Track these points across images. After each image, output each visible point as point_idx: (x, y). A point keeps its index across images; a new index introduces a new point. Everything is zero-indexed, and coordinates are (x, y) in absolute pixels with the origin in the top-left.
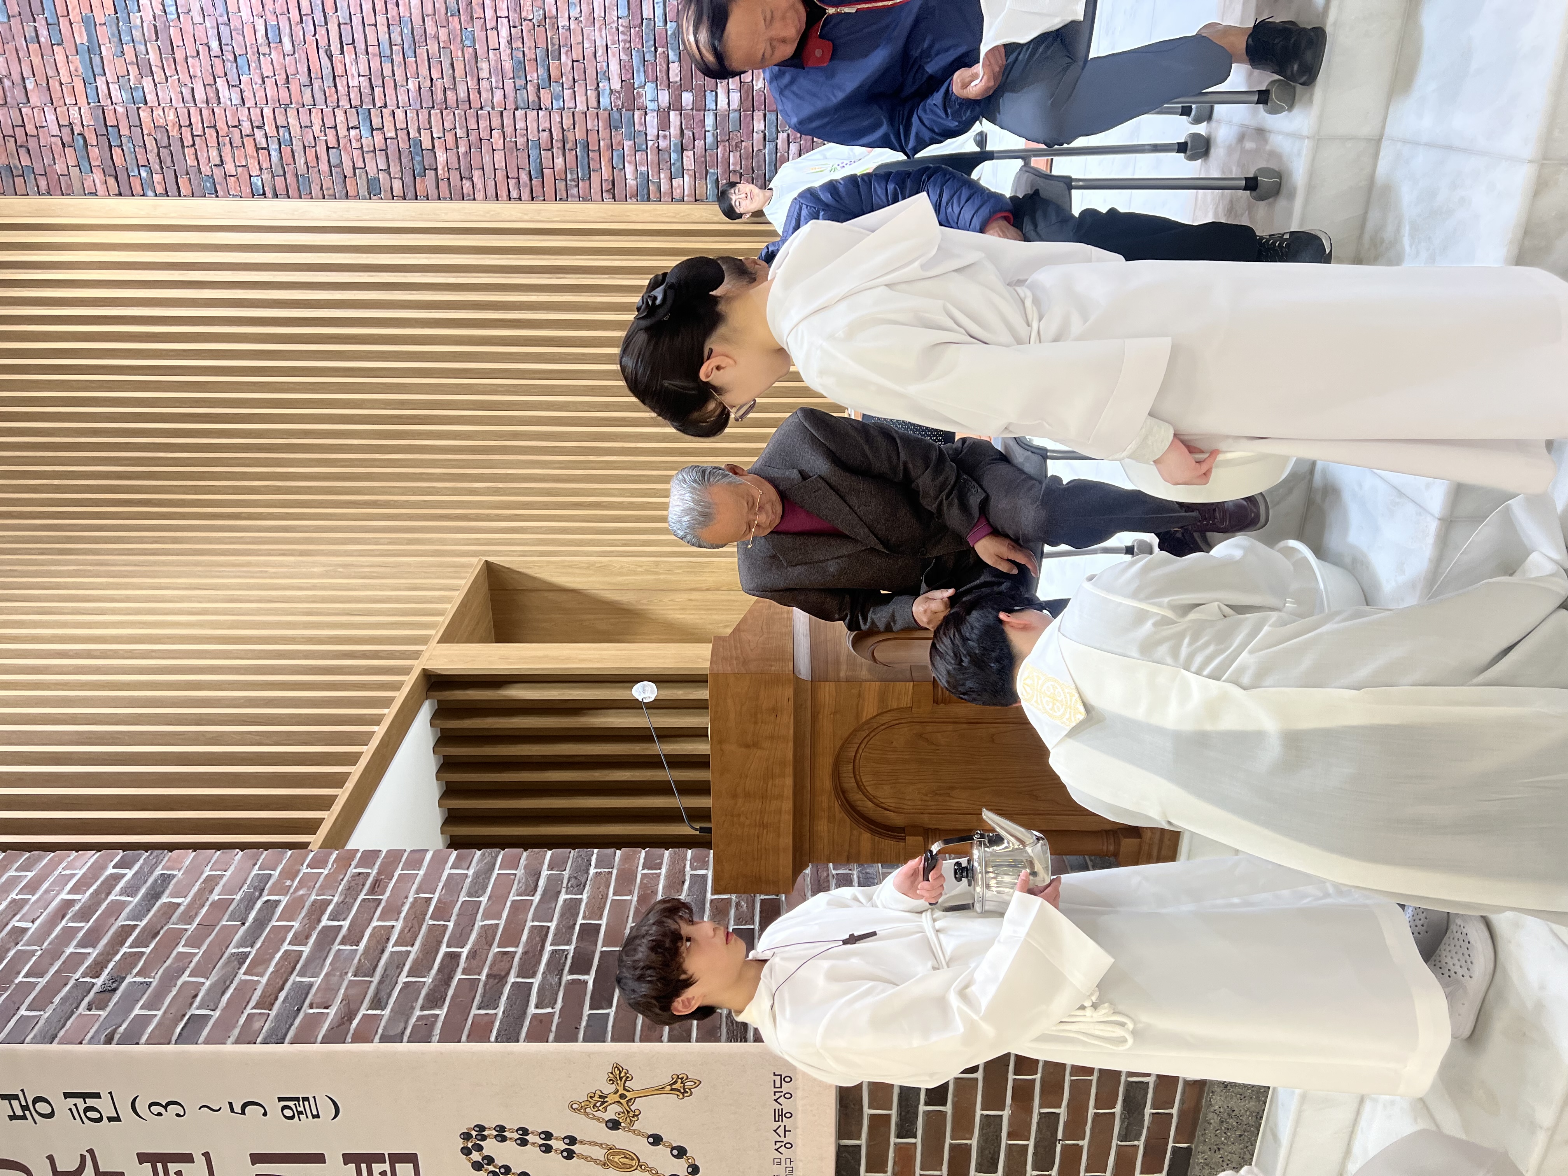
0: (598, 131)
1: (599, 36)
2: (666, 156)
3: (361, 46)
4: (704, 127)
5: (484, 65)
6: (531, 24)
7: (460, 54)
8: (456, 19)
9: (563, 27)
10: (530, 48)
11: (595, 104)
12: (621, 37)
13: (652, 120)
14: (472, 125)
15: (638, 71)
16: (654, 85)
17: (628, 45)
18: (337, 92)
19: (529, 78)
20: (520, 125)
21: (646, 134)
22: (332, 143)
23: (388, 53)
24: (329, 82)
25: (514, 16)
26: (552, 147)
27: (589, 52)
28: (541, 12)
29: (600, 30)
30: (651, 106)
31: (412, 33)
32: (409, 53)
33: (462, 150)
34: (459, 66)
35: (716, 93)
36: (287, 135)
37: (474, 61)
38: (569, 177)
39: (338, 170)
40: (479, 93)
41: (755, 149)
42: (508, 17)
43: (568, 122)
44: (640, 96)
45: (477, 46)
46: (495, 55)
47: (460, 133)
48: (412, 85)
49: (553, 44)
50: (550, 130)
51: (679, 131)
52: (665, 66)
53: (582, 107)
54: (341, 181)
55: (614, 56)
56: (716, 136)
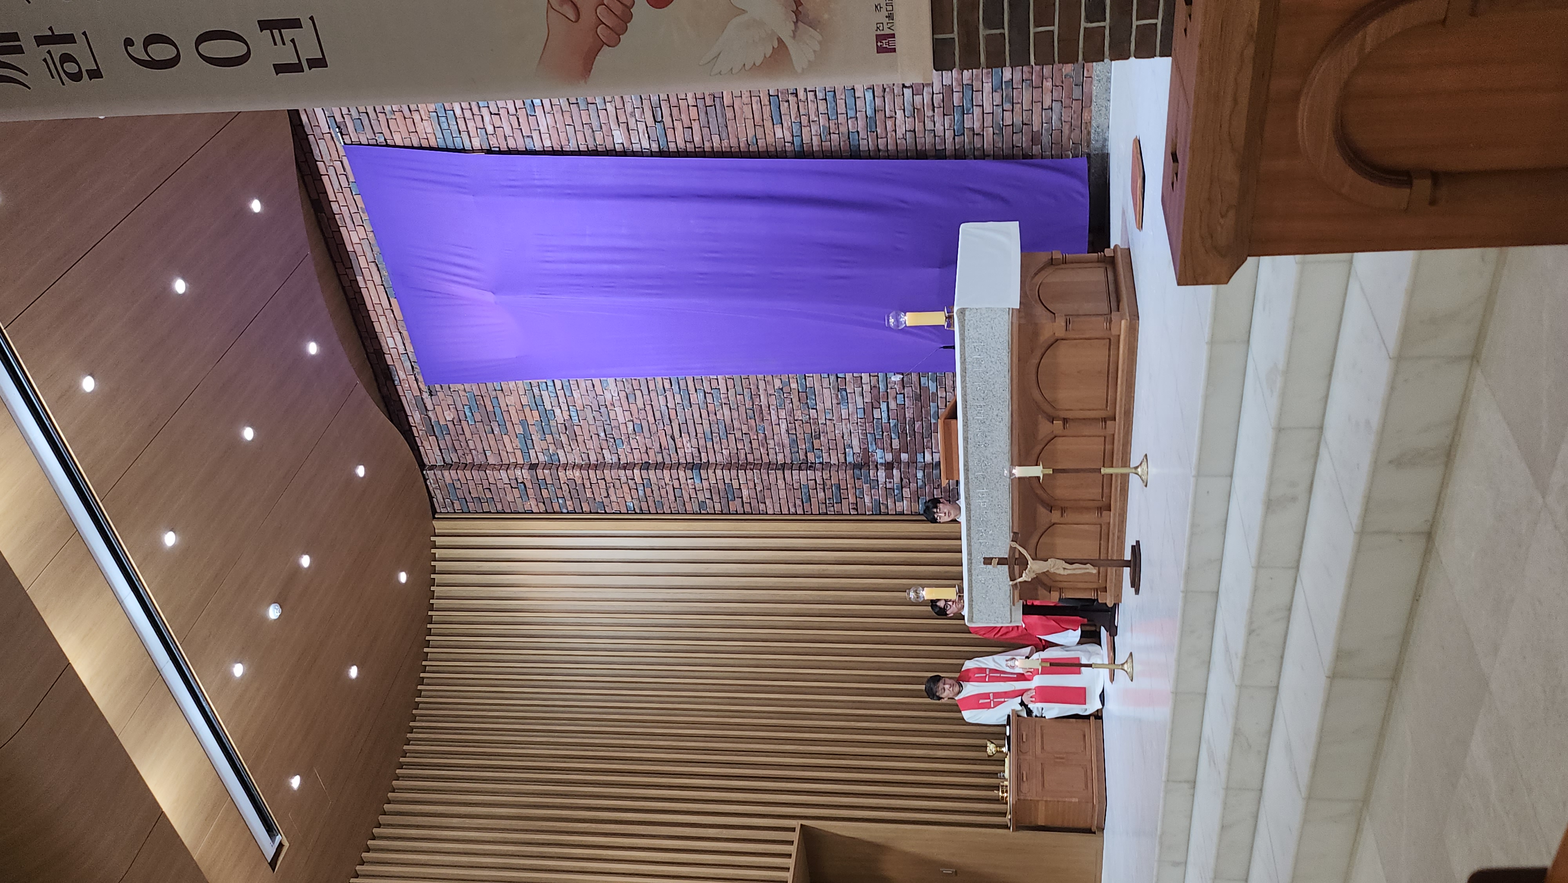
0: (846, 480)
1: (845, 428)
2: (892, 492)
3: (693, 433)
4: (916, 476)
5: (771, 442)
6: (801, 422)
7: (756, 437)
8: (753, 421)
9: (822, 424)
10: (800, 434)
11: (844, 461)
12: (860, 428)
13: (882, 471)
14: (765, 477)
15: (871, 444)
16: (882, 451)
17: (864, 432)
18: (678, 455)
19: (800, 447)
20: (796, 477)
21: (877, 481)
22: (677, 485)
23: (710, 437)
24: (673, 451)
25: (790, 419)
27: (839, 436)
28: (808, 417)
29: (846, 425)
30: (880, 461)
31: (725, 427)
32: (724, 438)
33: (758, 489)
34: (755, 443)
37: (764, 441)
38: (828, 502)
40: (768, 454)
41: (951, 488)
42: (786, 419)
43: (826, 476)
44: (873, 456)
45: (766, 432)
46: (778, 437)
47: (757, 481)
48: (725, 452)
49: (815, 432)
50: (815, 480)
51: (899, 480)
52: (889, 441)
53: (835, 462)
54: (682, 505)
55: (855, 437)
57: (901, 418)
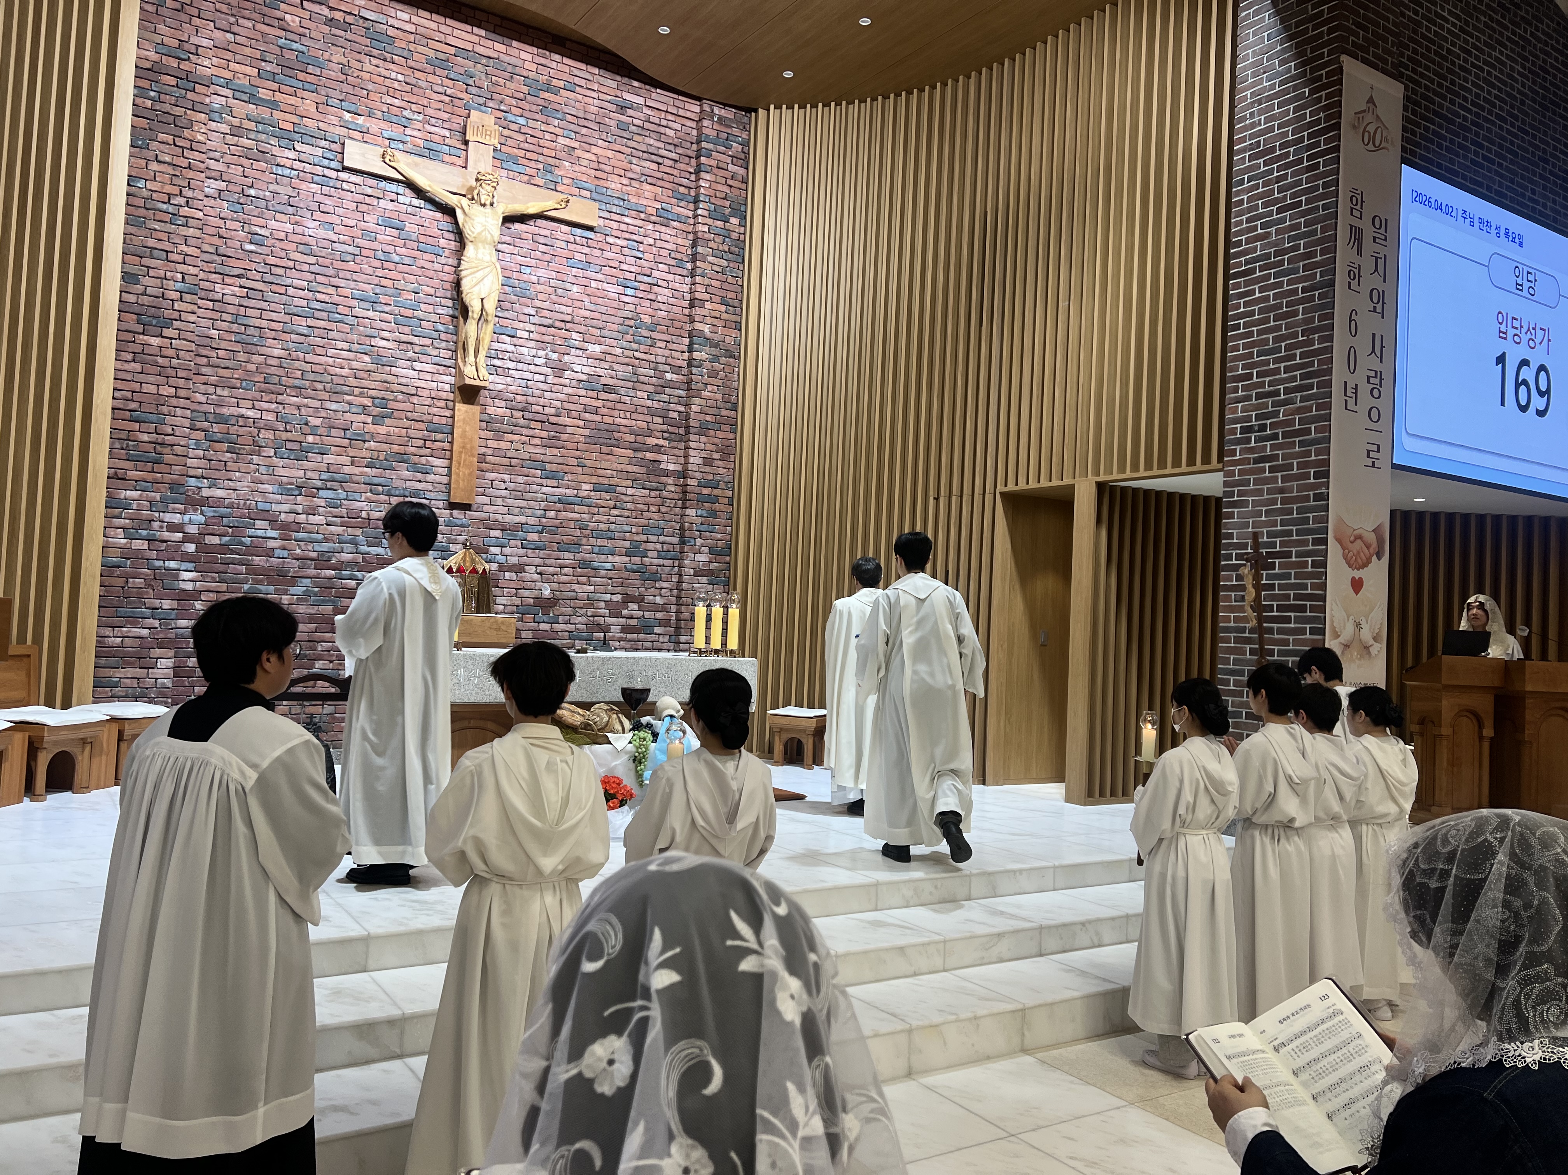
0: (170, 474)
1: (244, 485)
2: (144, 527)
3: (246, 302)
4: (168, 560)
5: (226, 392)
6: (256, 434)
7: (235, 376)
8: (262, 380)
9: (252, 459)
10: (237, 430)
11: (190, 474)
12: (242, 502)
13: (176, 518)
14: (180, 373)
15: (214, 511)
16: (203, 522)
17: (235, 506)
18: (210, 272)
19: (214, 425)
20: (179, 412)
21: (164, 512)
23: (239, 322)
24: (219, 269)
25: (261, 424)
26: (157, 434)
27: (232, 475)
28: (264, 445)
29: (248, 487)
30: (186, 518)
31: (253, 344)
32: (238, 338)
33: (160, 360)
34: (226, 373)
35: (192, 571)
36: (180, 223)
37: (229, 385)
38: (131, 443)
39: (148, 254)
40: (204, 384)
41: (146, 600)
42: (262, 419)
43: (178, 450)
44: (195, 510)
45: (241, 390)
46: (234, 403)
47: (175, 362)
48: (214, 333)
49: (239, 449)
50: (173, 435)
51: (165, 539)
52: (218, 533)
53: (190, 462)
54: (138, 253)
55: (228, 494)
56: (159, 568)
57: (253, 551)
